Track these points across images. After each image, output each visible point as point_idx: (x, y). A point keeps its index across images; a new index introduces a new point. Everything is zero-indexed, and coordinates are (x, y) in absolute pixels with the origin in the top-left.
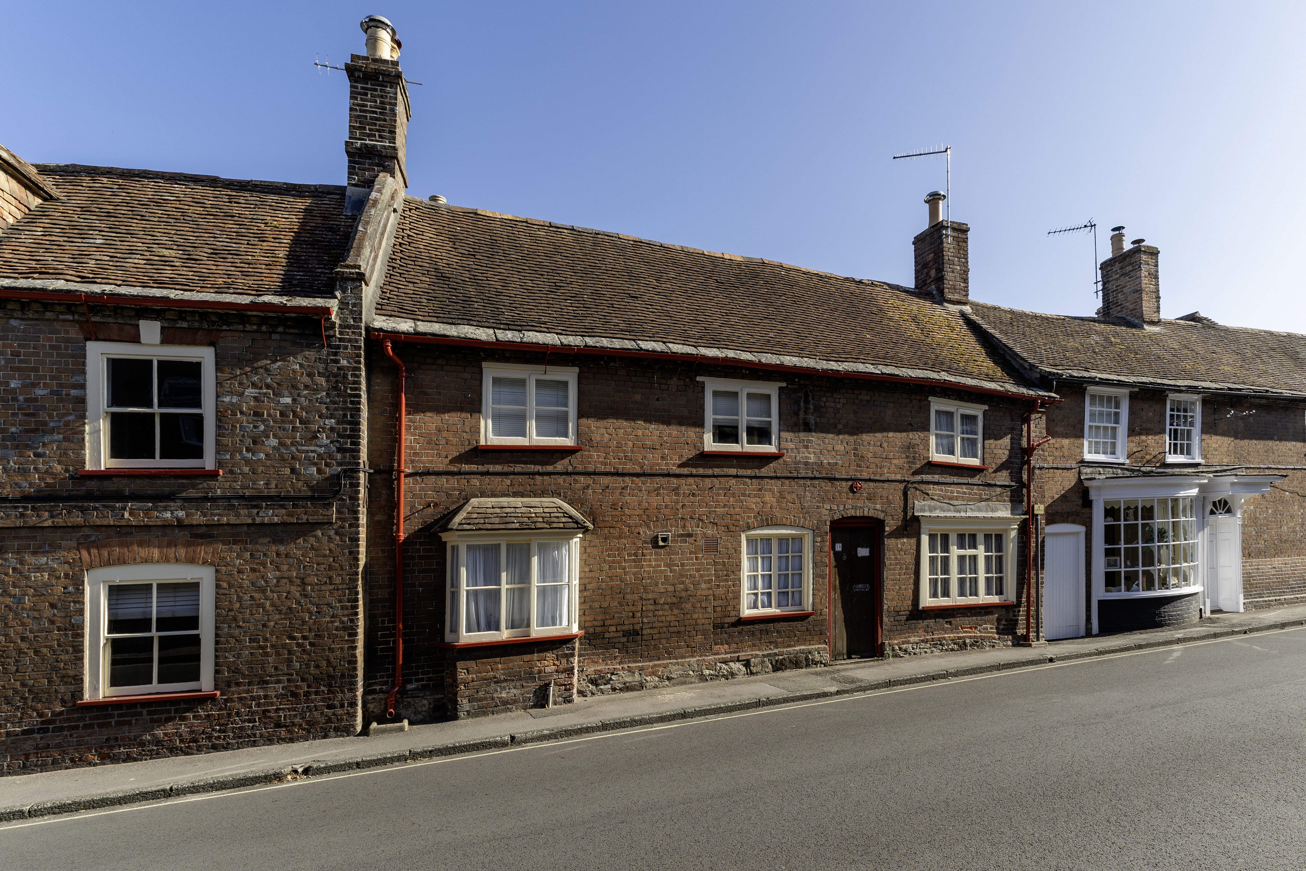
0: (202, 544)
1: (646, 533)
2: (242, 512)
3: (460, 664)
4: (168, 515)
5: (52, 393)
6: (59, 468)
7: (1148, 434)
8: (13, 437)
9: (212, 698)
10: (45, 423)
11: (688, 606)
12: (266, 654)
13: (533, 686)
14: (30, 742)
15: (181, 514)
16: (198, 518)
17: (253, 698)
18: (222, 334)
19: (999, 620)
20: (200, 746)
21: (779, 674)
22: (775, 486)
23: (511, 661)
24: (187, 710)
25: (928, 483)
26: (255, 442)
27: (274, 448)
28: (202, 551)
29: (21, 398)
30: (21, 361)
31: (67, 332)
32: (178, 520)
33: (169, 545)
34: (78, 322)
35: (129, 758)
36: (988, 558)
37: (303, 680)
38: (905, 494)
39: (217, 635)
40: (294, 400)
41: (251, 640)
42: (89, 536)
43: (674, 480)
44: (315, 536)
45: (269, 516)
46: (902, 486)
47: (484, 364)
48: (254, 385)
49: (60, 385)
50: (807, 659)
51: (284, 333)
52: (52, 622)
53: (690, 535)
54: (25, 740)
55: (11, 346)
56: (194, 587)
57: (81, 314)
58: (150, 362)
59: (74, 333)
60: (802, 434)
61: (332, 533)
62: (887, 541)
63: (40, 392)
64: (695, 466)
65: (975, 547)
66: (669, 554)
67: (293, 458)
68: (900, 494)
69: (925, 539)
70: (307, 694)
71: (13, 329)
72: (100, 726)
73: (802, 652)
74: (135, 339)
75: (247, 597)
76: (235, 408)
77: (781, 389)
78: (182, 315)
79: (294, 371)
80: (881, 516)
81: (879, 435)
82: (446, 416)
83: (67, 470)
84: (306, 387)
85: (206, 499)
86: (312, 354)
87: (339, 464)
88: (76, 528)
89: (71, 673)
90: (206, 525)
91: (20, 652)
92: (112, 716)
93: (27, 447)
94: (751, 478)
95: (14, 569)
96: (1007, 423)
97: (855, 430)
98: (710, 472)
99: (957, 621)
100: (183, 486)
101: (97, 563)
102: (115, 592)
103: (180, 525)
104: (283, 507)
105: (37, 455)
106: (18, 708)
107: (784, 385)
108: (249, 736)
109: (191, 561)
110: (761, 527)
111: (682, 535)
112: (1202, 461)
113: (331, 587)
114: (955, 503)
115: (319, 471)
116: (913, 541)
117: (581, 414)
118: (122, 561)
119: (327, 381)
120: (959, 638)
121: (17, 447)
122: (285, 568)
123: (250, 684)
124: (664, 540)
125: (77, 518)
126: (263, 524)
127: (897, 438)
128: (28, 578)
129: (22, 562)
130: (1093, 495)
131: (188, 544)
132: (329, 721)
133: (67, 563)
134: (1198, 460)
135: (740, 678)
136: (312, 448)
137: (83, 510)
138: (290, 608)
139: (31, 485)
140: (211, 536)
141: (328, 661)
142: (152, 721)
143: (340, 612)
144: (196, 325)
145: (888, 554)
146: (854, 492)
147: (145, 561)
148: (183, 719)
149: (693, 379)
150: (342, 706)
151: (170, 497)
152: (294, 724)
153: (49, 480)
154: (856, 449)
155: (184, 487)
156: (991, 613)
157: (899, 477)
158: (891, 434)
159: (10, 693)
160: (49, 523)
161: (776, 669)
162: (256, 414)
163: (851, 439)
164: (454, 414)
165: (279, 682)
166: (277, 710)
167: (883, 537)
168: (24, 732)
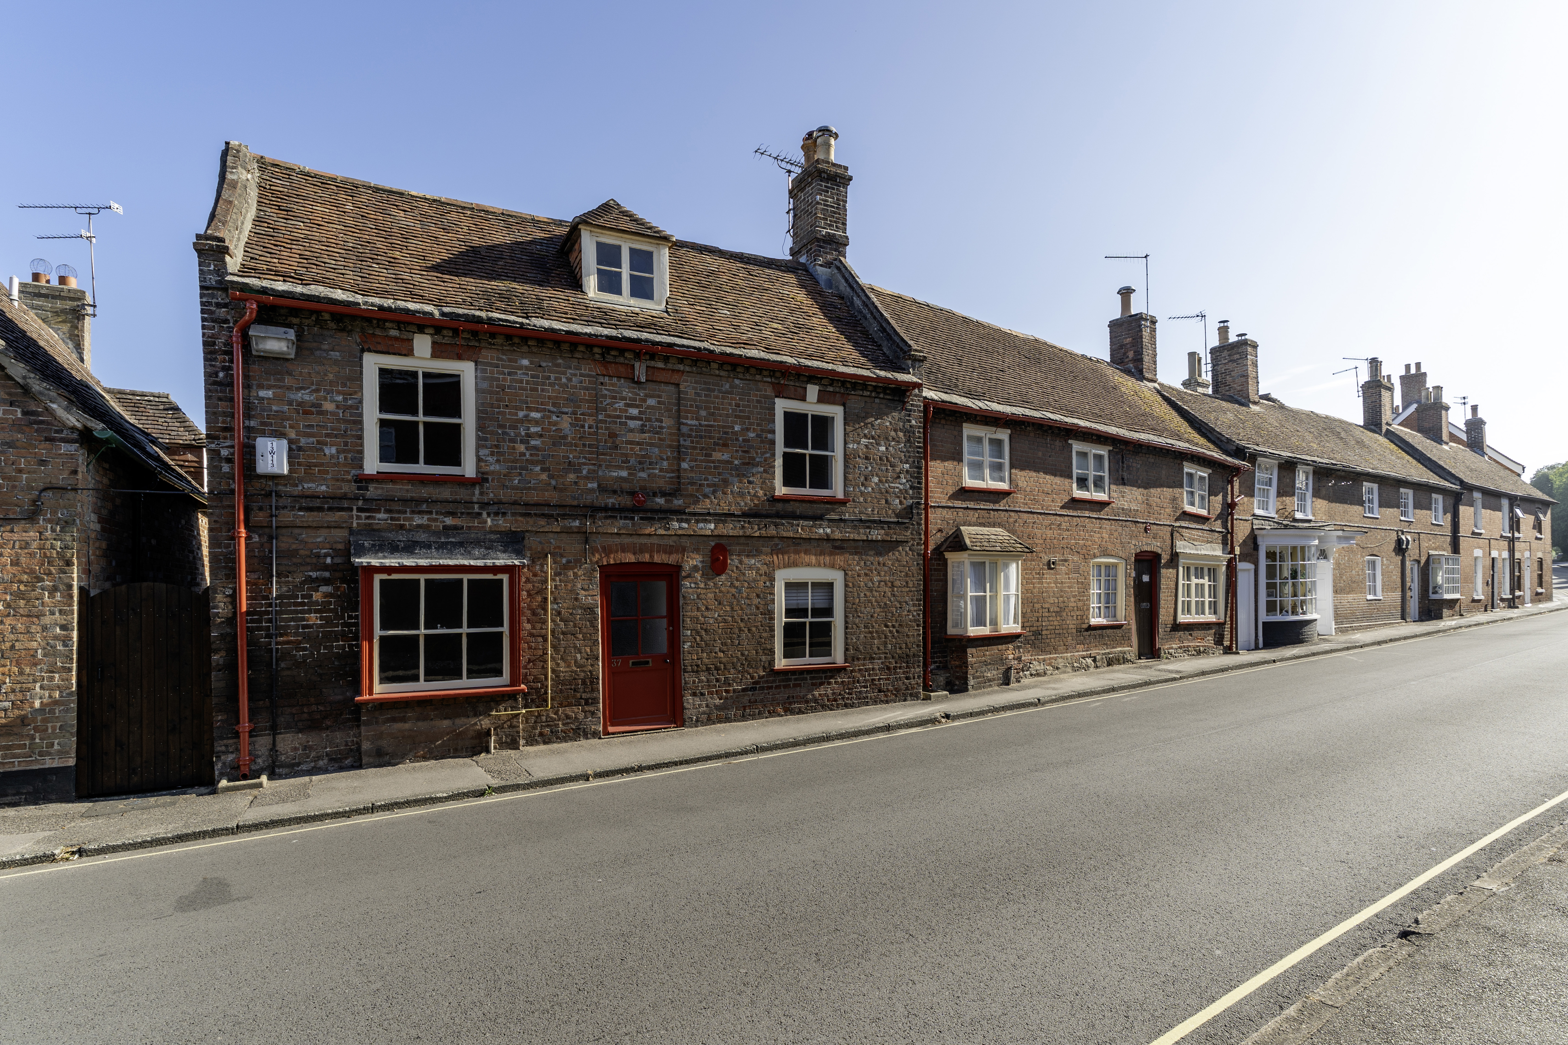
0: (838, 554)
1: (1046, 559)
2: (861, 530)
3: (969, 650)
4: (821, 531)
5: (757, 436)
6: (761, 492)
7: (1286, 496)
8: (737, 468)
9: (842, 669)
10: (754, 459)
11: (1064, 614)
12: (873, 638)
13: (1003, 668)
14: (747, 698)
15: (828, 531)
16: (838, 535)
17: (866, 670)
18: (850, 397)
19: (1215, 634)
20: (838, 704)
21: (1110, 667)
22: (1106, 525)
23: (993, 650)
24: (831, 677)
25: (1183, 527)
26: (866, 479)
27: (876, 484)
28: (839, 560)
29: (741, 439)
30: (740, 411)
31: (766, 391)
32: (827, 534)
33: (820, 555)
34: (771, 383)
35: (800, 712)
36: (1210, 586)
37: (893, 657)
38: (1172, 535)
39: (846, 622)
40: (887, 448)
41: (865, 627)
42: (777, 545)
43: (1058, 518)
44: (898, 551)
45: (877, 534)
46: (1170, 529)
47: (964, 425)
48: (865, 436)
49: (762, 430)
50: (1123, 658)
51: (883, 398)
52: (758, 608)
53: (1066, 561)
54: (744, 695)
55: (735, 400)
56: (830, 586)
57: (776, 378)
58: (807, 415)
59: (770, 392)
60: (1121, 487)
61: (908, 549)
62: (1163, 571)
63: (752, 435)
64: (1069, 508)
65: (1202, 577)
66: (1056, 574)
67: (887, 492)
68: (1169, 535)
69: (1181, 569)
70: (895, 668)
71: (737, 386)
72: (785, 687)
73: (1121, 652)
74: (803, 399)
75: (862, 595)
76: (856, 454)
77: (1109, 451)
78: (832, 382)
79: (887, 426)
80: (1159, 551)
81: (1159, 489)
82: (946, 464)
83: (765, 495)
84: (893, 439)
85: (841, 520)
86: (896, 414)
87: (912, 498)
88: (772, 538)
89: (769, 647)
90: (841, 540)
91: (740, 630)
92: (790, 680)
93: (744, 475)
94: (1096, 518)
95: (737, 567)
96: (1220, 483)
97: (1147, 486)
98: (1075, 514)
99: (1195, 633)
100: (828, 509)
101: (782, 565)
102: (789, 586)
103: (828, 539)
104: (883, 528)
105: (750, 482)
106: (739, 672)
107: (1111, 448)
108: (864, 698)
109: (832, 566)
110: (1100, 556)
111: (1062, 560)
112: (1313, 518)
113: (908, 589)
114: (1195, 543)
115: (901, 503)
116: (1175, 571)
117: (1012, 466)
118: (795, 565)
119: (905, 435)
120: (1198, 646)
121: (738, 476)
122: (883, 573)
123: (865, 659)
124: (1053, 563)
125: (772, 531)
126: (872, 541)
127: (1168, 492)
128: (744, 574)
129: (741, 562)
130: (1260, 541)
131: (831, 554)
132: (907, 689)
133: (766, 564)
134: (1310, 517)
135: (1092, 669)
136: (897, 485)
137: (776, 525)
138: (885, 604)
139: (746, 504)
140: (842, 548)
141: (906, 644)
142: (813, 684)
143: (912, 608)
144: (838, 389)
145: (1163, 581)
146: (1146, 532)
147: (809, 565)
148: (829, 683)
149: (1066, 441)
150: (914, 678)
151: (821, 518)
152: (888, 690)
153: (756, 502)
154: (1147, 500)
155: (828, 511)
156: (1210, 629)
157: (1169, 523)
158: (1165, 489)
159: (735, 660)
160: (757, 534)
161: (1109, 665)
162: (867, 458)
163: (1145, 492)
164: (950, 462)
165: (880, 658)
166: (879, 679)
167: (1160, 568)
168: (743, 690)
